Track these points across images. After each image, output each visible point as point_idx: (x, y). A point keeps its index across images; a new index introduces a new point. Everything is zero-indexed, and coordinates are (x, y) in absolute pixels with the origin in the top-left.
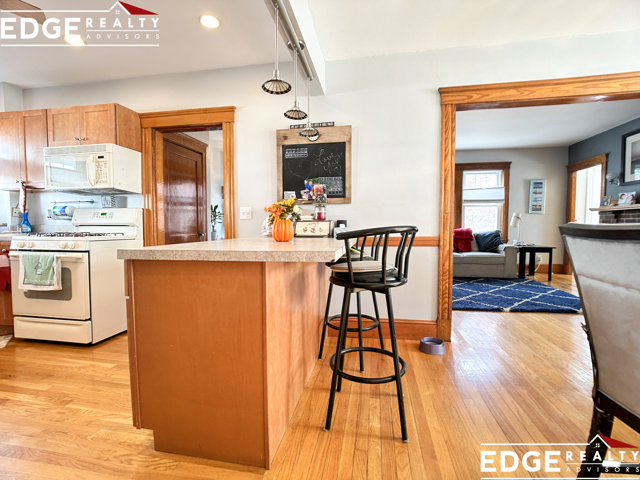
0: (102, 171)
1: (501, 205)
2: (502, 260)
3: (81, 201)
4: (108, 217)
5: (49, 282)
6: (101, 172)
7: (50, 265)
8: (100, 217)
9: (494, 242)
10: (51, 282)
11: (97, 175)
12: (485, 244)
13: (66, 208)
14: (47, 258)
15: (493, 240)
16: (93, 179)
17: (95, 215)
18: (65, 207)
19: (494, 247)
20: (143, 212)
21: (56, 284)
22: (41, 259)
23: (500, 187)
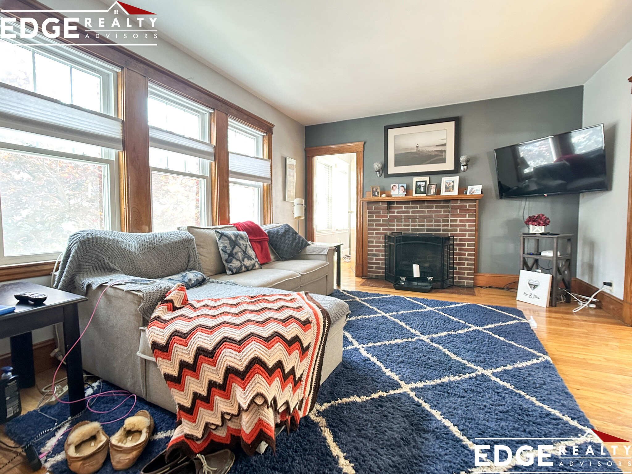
1: (263, 185)
9: (298, 242)
19: (300, 250)
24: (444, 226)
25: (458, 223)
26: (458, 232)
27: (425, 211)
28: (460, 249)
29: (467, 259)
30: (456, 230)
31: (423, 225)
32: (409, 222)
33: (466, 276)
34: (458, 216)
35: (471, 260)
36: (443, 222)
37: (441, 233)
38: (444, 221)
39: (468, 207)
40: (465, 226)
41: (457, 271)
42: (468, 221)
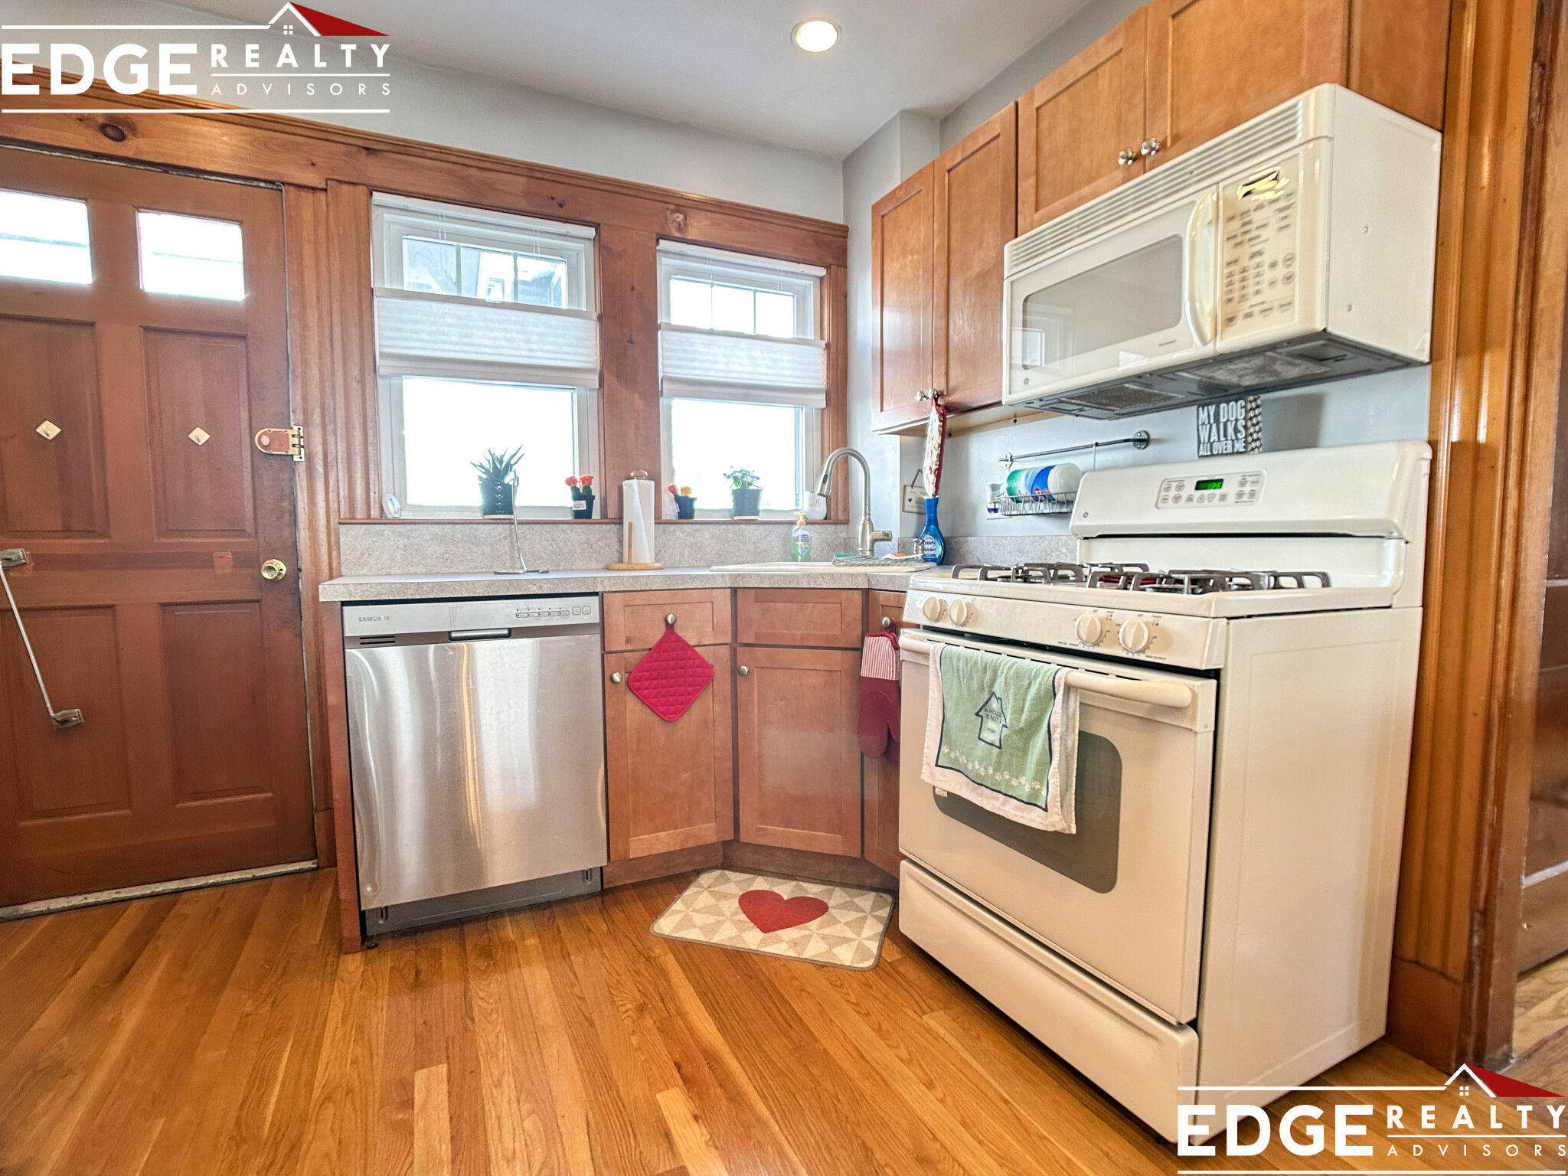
0: (1260, 253)
3: (1100, 442)
4: (1232, 498)
5: (1027, 789)
6: (1258, 259)
7: (1036, 714)
8: (1190, 499)
10: (1035, 793)
11: (1230, 284)
13: (1052, 472)
14: (1026, 683)
16: (1208, 307)
17: (1167, 489)
18: (1046, 471)
20: (1434, 462)
21: (1055, 808)
22: (1000, 680)
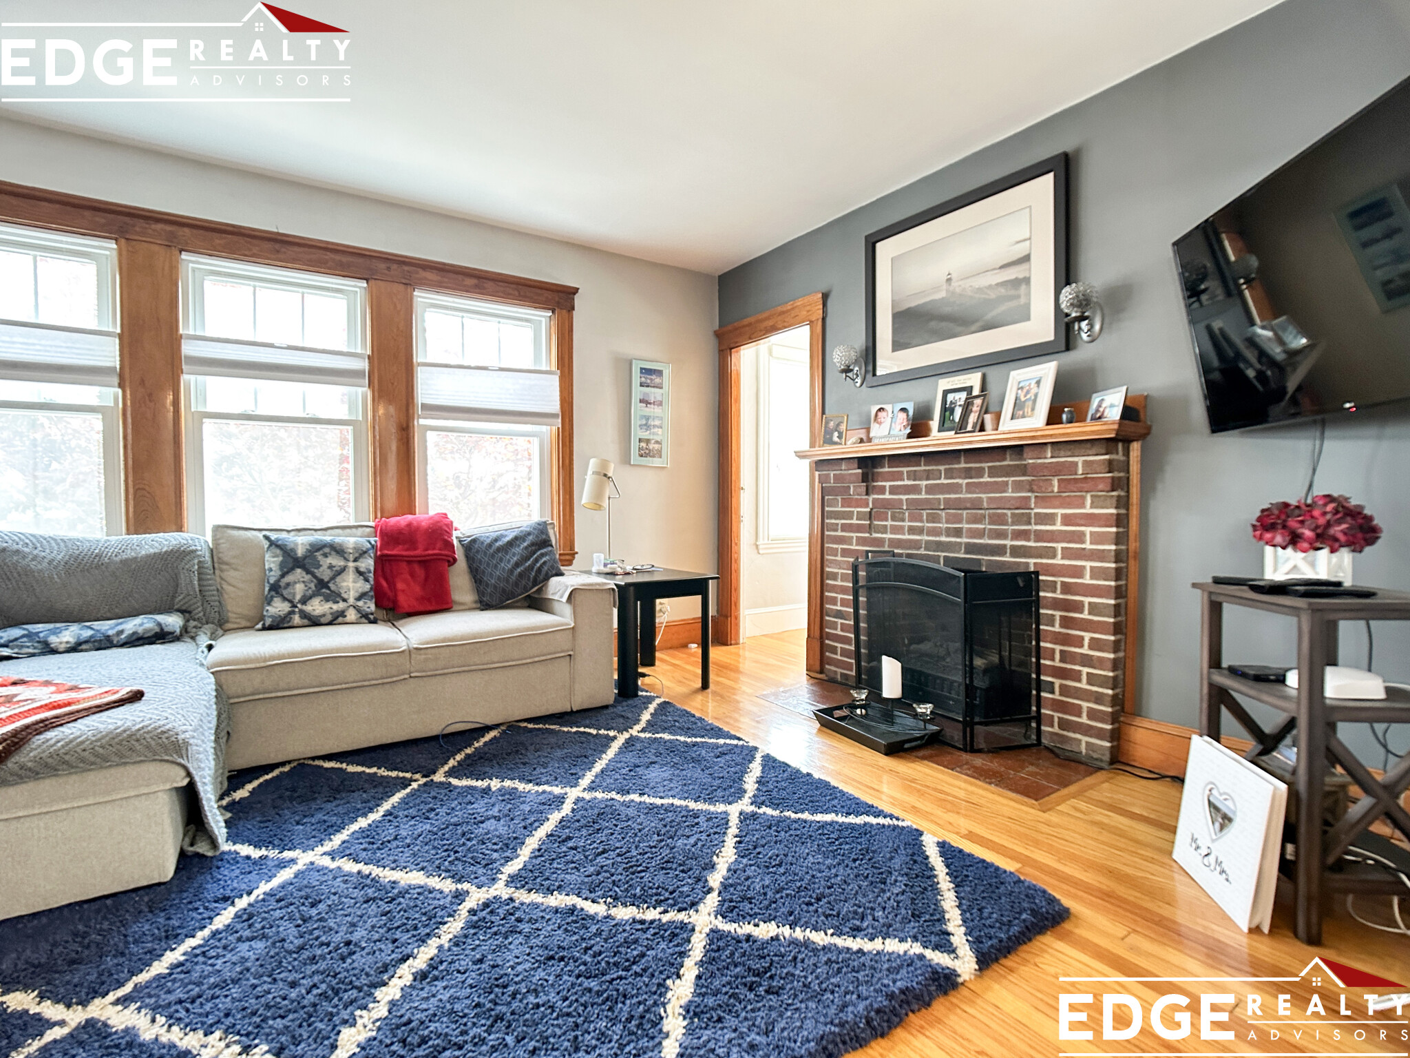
1: (548, 431)
2: (563, 642)
9: (531, 568)
12: (499, 578)
15: (527, 559)
19: (534, 586)
23: (544, 367)
24: (1018, 535)
25: (1058, 527)
26: (1058, 561)
27: (961, 485)
28: (1066, 622)
29: (1087, 661)
30: (1052, 553)
31: (958, 532)
32: (921, 521)
33: (1084, 719)
34: (1057, 503)
35: (1100, 663)
36: (1013, 524)
37: (1007, 558)
38: (1017, 519)
39: (1080, 471)
40: (1080, 537)
41: (1057, 696)
42: (1091, 519)
